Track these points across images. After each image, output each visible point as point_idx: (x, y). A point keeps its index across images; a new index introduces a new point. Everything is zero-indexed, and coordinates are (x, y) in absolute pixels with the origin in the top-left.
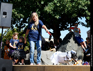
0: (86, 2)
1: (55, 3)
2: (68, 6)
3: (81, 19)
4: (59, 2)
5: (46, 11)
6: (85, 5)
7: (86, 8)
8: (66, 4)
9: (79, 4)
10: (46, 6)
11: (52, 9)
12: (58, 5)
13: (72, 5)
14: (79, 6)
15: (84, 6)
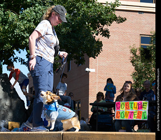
0: (28, 25)
3: (20, 52)
6: (26, 29)
9: (15, 27)
13: (4, 28)
15: (23, 31)
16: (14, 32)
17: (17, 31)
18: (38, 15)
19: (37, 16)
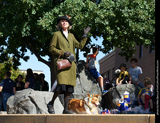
0: (108, 13)
1: (55, 14)
2: (78, 18)
3: (97, 40)
4: (63, 12)
5: (41, 26)
6: (106, 18)
7: (107, 23)
8: (75, 16)
9: (96, 16)
10: (40, 18)
11: (50, 22)
13: (85, 17)
15: (103, 20)
16: (95, 21)
17: (97, 20)
18: (117, 3)
19: (116, 5)
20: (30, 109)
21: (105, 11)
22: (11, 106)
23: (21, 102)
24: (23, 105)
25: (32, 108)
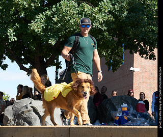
5: (34, 30)
8: (71, 19)
10: (32, 21)
11: (43, 27)
12: (55, 21)
14: (94, 24)
20: (33, 121)
21: (104, 15)
22: (10, 117)
23: (23, 112)
24: (25, 116)
25: (35, 119)
